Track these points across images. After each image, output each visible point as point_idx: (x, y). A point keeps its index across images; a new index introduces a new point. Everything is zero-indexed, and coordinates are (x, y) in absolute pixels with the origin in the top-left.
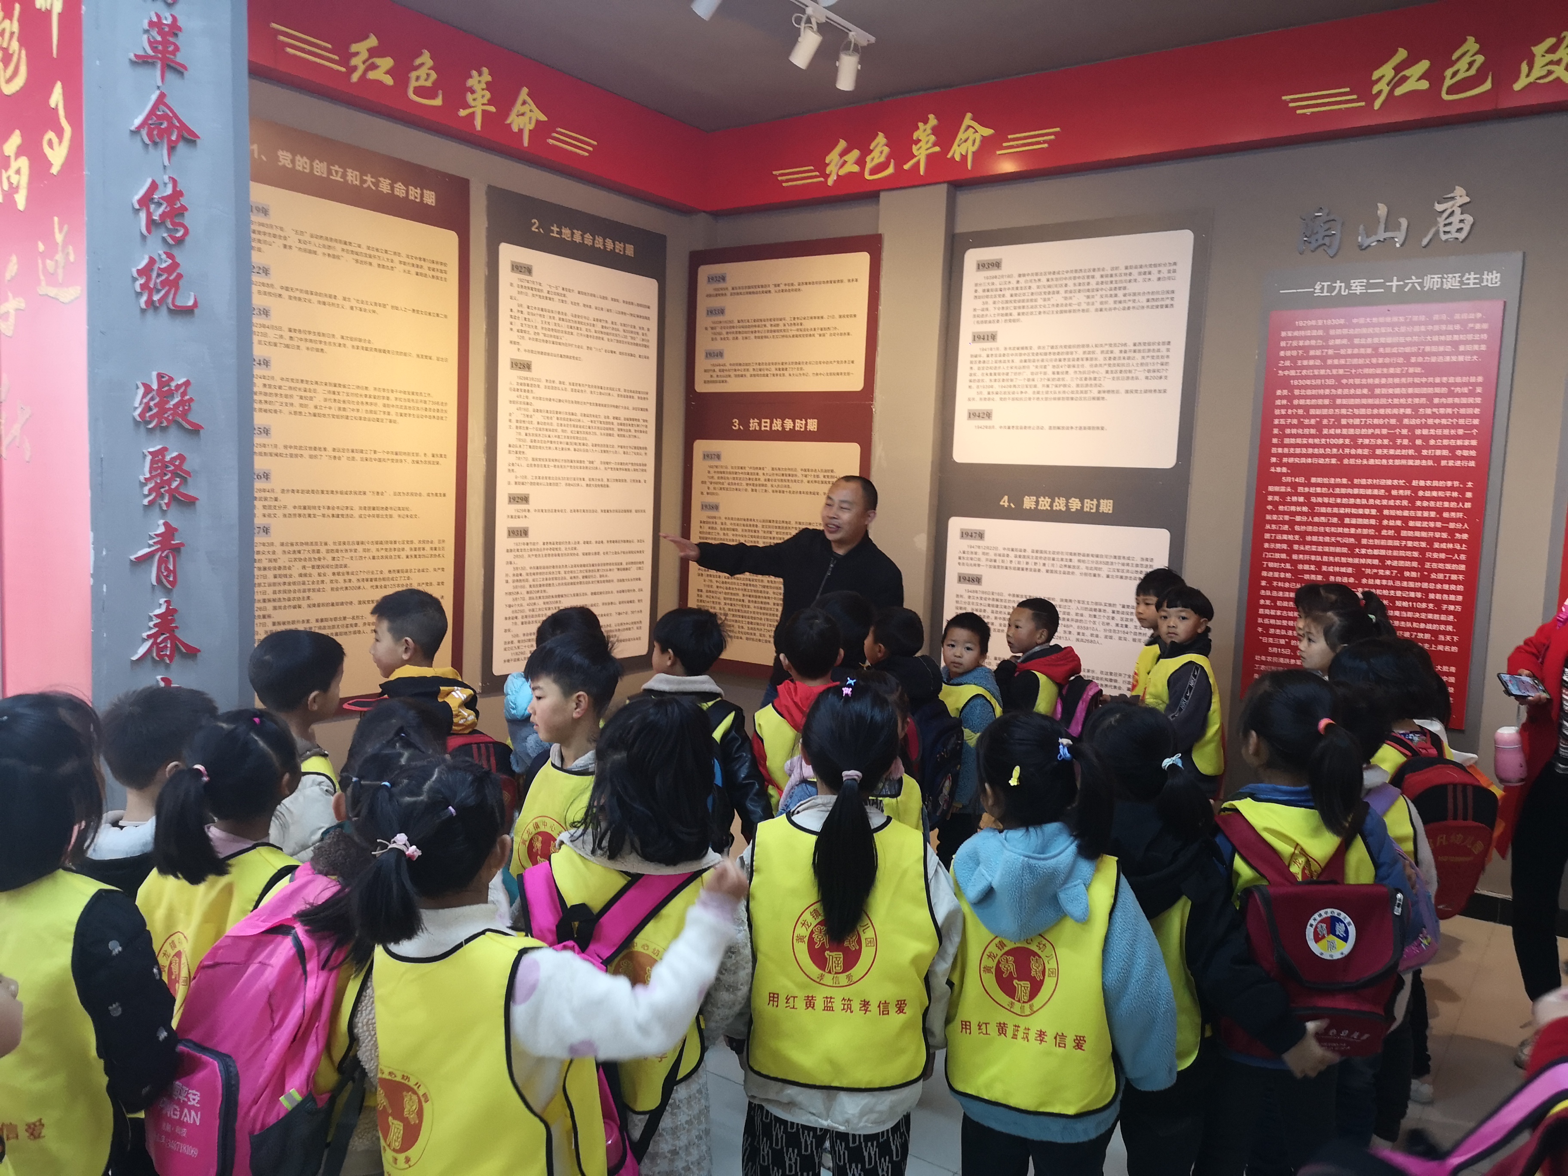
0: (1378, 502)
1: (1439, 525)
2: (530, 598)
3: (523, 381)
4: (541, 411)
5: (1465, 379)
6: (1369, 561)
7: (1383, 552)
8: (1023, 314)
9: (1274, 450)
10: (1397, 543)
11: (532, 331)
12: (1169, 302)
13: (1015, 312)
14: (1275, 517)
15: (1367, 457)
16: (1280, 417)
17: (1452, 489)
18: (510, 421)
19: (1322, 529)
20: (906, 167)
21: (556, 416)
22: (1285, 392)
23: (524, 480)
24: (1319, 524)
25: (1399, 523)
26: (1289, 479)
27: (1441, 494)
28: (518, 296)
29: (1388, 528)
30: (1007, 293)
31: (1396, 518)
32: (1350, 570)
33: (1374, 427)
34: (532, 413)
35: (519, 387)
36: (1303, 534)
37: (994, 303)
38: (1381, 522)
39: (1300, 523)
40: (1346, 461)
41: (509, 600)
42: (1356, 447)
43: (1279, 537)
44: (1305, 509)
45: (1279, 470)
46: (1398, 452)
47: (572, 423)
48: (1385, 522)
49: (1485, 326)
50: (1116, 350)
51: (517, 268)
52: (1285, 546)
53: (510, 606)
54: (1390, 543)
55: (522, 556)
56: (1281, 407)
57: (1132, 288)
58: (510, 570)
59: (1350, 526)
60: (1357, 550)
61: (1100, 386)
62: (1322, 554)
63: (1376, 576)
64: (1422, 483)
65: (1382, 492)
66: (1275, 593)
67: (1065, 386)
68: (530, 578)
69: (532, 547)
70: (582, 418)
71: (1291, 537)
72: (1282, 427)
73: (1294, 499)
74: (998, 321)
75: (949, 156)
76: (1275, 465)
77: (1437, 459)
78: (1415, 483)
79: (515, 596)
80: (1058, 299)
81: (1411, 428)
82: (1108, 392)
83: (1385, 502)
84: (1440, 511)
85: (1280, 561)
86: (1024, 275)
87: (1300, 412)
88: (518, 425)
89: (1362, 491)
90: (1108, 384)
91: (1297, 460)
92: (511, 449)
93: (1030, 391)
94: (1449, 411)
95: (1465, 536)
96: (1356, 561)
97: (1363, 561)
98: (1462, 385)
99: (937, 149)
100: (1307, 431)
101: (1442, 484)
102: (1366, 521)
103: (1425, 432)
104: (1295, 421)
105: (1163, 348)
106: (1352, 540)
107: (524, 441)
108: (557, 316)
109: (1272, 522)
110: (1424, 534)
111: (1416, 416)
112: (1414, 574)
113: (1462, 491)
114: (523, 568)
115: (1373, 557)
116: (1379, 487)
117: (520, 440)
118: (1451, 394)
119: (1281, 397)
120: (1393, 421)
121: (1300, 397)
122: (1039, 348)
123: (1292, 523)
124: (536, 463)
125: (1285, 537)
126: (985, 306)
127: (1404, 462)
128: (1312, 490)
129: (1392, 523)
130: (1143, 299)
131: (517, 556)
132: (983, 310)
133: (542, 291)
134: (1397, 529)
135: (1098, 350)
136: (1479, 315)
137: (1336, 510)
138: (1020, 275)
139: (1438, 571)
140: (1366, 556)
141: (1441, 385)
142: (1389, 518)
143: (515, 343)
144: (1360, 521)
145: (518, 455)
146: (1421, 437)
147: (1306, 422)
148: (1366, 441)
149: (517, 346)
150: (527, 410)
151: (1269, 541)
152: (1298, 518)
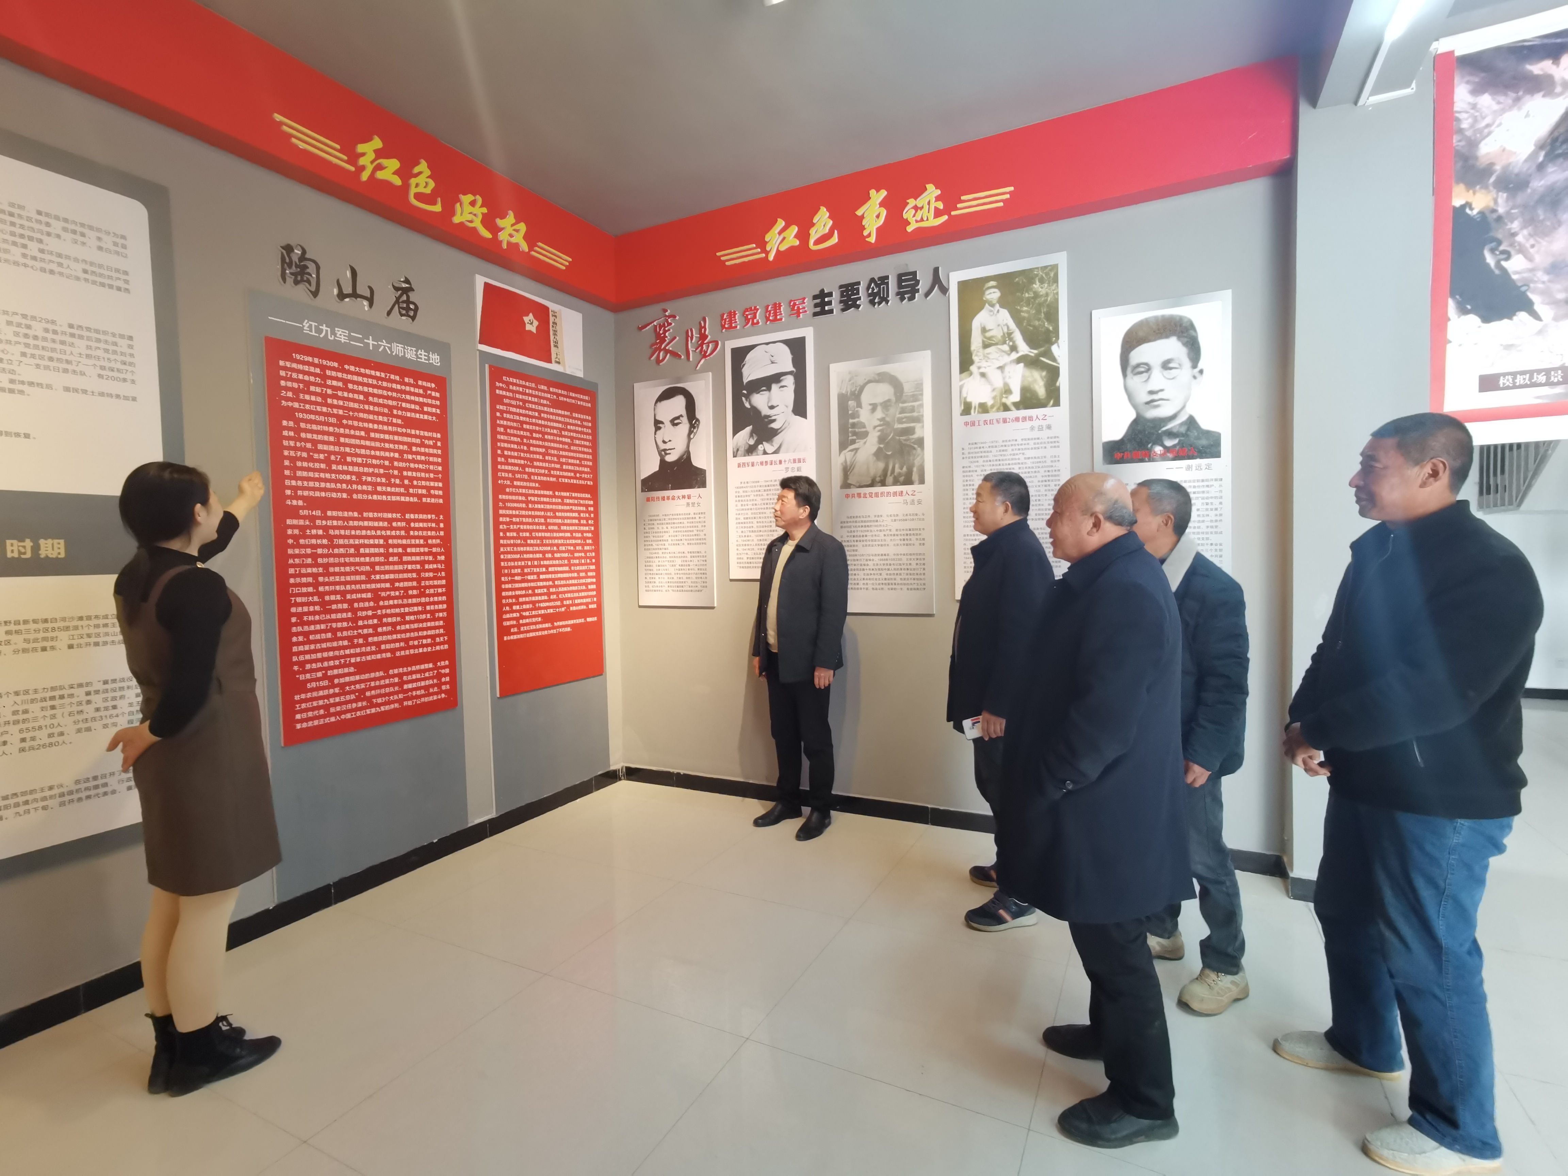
0: (383, 533)
1: (426, 550)
5: (430, 434)
6: (383, 585)
7: (392, 576)
9: (287, 482)
10: (400, 567)
12: (119, 284)
14: (297, 551)
15: (371, 493)
16: (289, 448)
17: (431, 521)
19: (342, 560)
22: (291, 424)
24: (339, 556)
25: (400, 550)
26: (305, 512)
27: (425, 525)
29: (393, 555)
31: (398, 546)
32: (369, 595)
33: (374, 466)
36: (326, 566)
38: (388, 550)
39: (323, 556)
40: (355, 496)
42: (361, 483)
43: (303, 571)
44: (325, 541)
45: (295, 502)
46: (393, 490)
48: (391, 550)
50: (36, 326)
52: (310, 580)
54: (396, 567)
56: (289, 438)
57: (52, 244)
59: (365, 555)
60: (373, 576)
61: (13, 373)
62: (345, 583)
63: (389, 598)
64: (412, 516)
65: (386, 524)
66: (306, 628)
71: (315, 570)
72: (293, 460)
73: (314, 532)
76: (291, 498)
77: (420, 497)
78: (407, 516)
81: (401, 470)
82: (31, 384)
83: (388, 533)
84: (426, 538)
85: (308, 594)
87: (309, 445)
89: (371, 524)
90: (27, 372)
91: (311, 493)
94: (423, 458)
95: (443, 558)
96: (373, 586)
97: (378, 586)
98: (429, 438)
100: (317, 465)
101: (424, 517)
102: (376, 550)
103: (410, 474)
104: (305, 455)
105: (123, 343)
106: (368, 568)
109: (294, 556)
110: (418, 558)
111: (402, 460)
112: (415, 592)
113: (437, 522)
115: (385, 581)
116: (383, 520)
118: (422, 445)
119: (289, 429)
120: (387, 463)
121: (306, 431)
123: (314, 556)
125: (309, 570)
127: (398, 498)
128: (329, 523)
129: (395, 550)
130: (80, 267)
134: (400, 555)
137: (352, 542)
139: (430, 587)
140: (380, 581)
141: (416, 436)
142: (394, 546)
144: (372, 550)
146: (407, 477)
147: (316, 456)
148: (369, 479)
151: (294, 576)
152: (320, 551)
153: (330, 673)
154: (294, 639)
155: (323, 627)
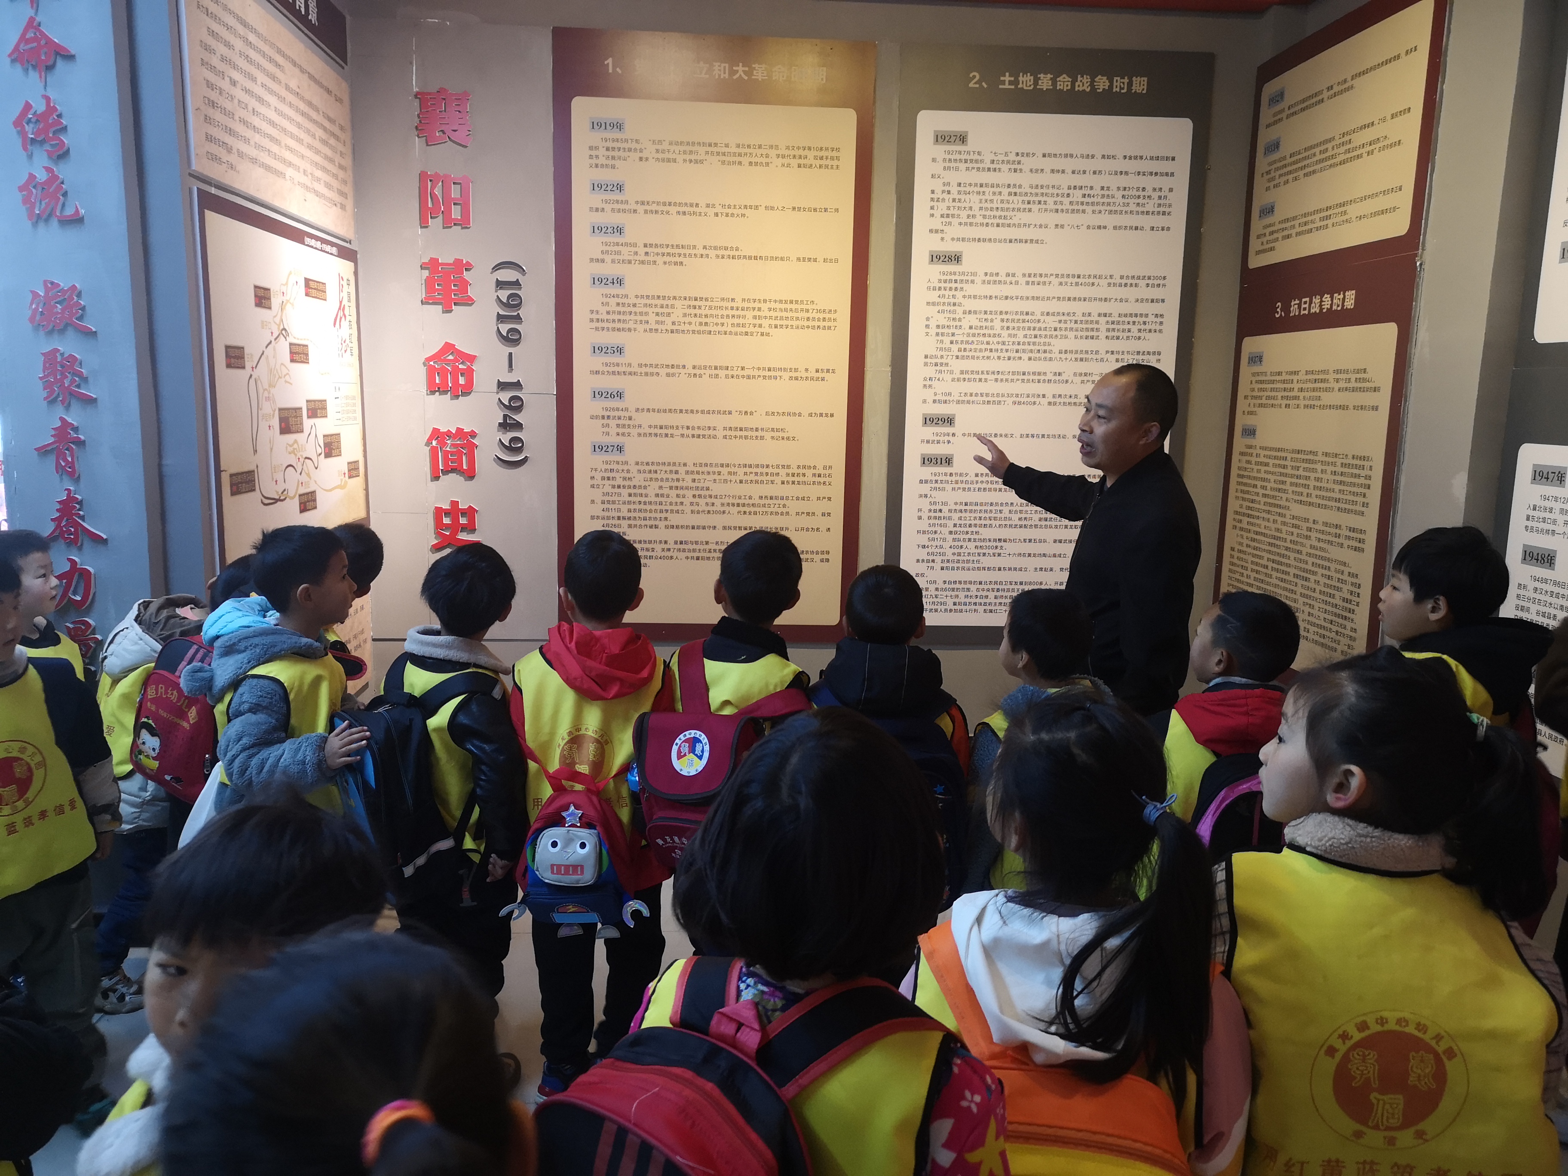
2: (954, 540)
3: (948, 277)
4: (975, 312)
11: (964, 214)
18: (927, 326)
21: (999, 317)
23: (947, 398)
28: (943, 173)
34: (962, 316)
35: (943, 285)
41: (924, 539)
47: (1026, 325)
51: (941, 138)
53: (924, 547)
55: (944, 489)
58: (925, 504)
68: (955, 516)
69: (959, 478)
70: (1042, 318)
79: (931, 536)
88: (940, 331)
92: (929, 360)
107: (949, 350)
108: (1005, 191)
114: (945, 504)
117: (941, 349)
124: (966, 376)
131: (935, 489)
133: (982, 161)
143: (937, 231)
145: (938, 368)
149: (940, 235)
150: (954, 312)
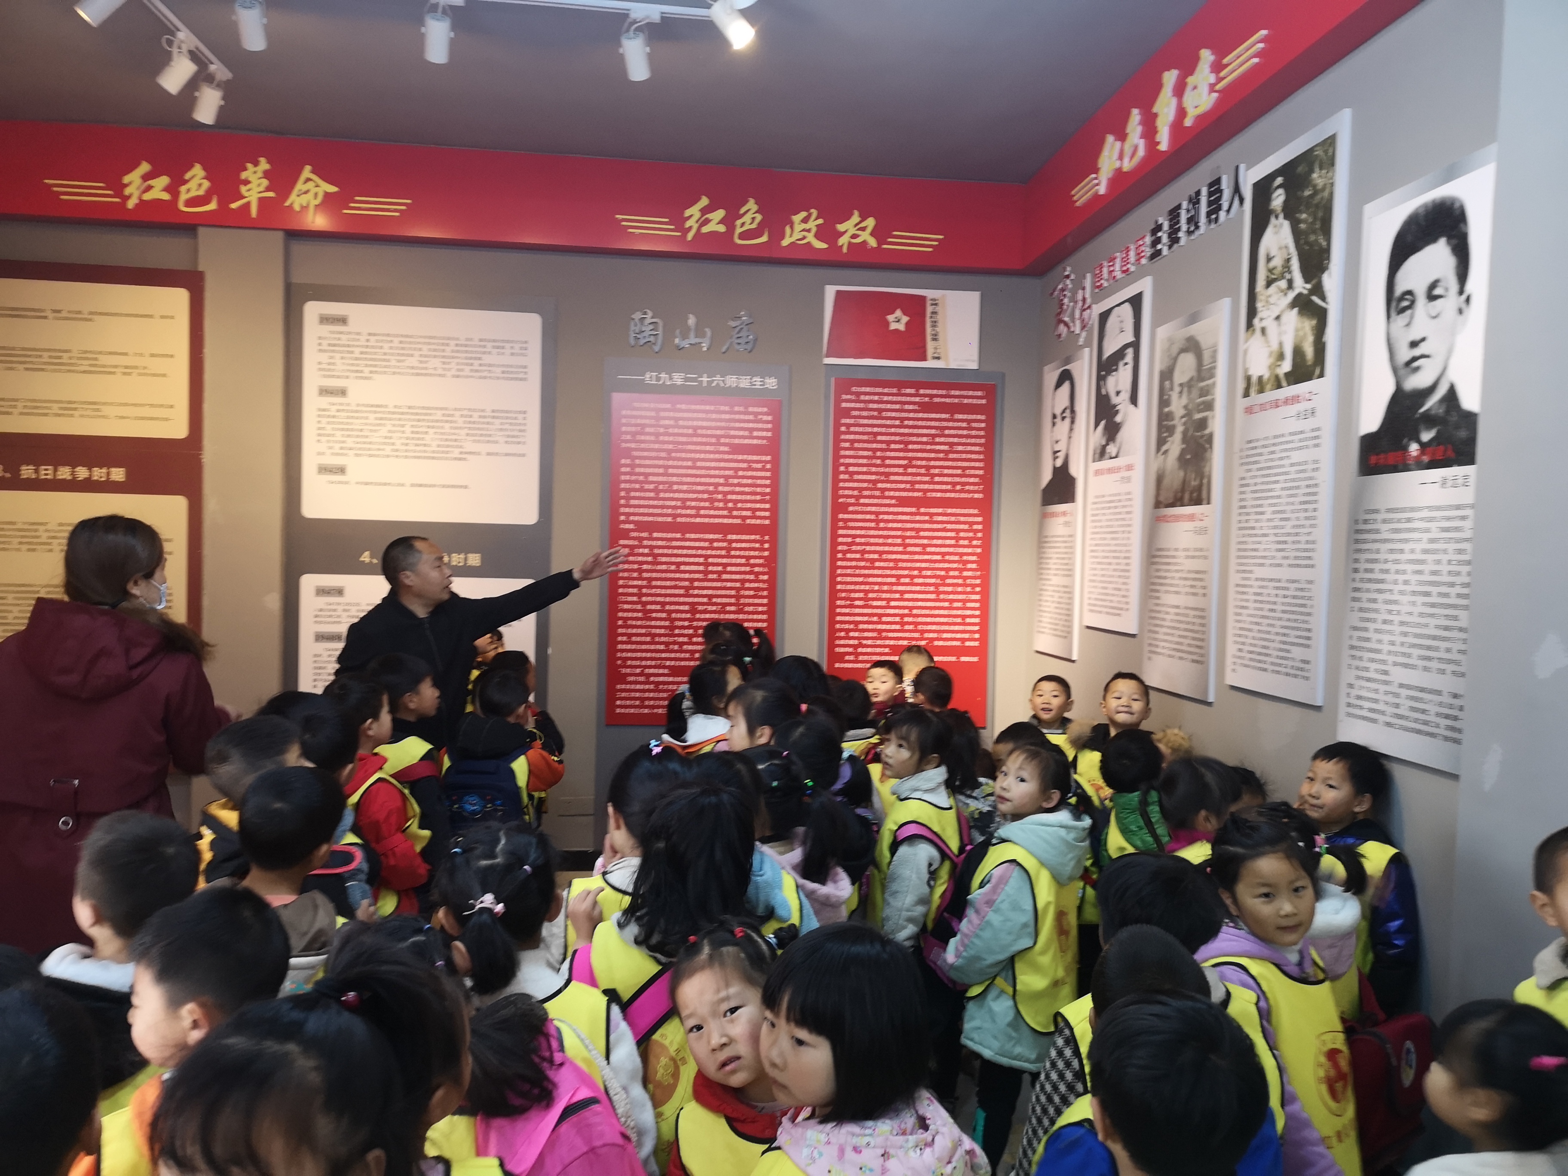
0: (704, 552)
1: (748, 569)
5: (759, 458)
6: (701, 600)
7: (710, 592)
8: (376, 372)
9: (622, 510)
10: (719, 584)
12: (521, 376)
13: (367, 370)
15: (696, 516)
16: (626, 482)
17: (755, 541)
19: (664, 575)
20: (234, 206)
22: (628, 461)
24: (661, 571)
25: (720, 568)
26: (635, 534)
27: (748, 545)
29: (713, 572)
30: (357, 350)
31: (718, 564)
32: (687, 608)
33: (698, 492)
36: (650, 580)
37: (342, 358)
38: (707, 568)
39: (647, 571)
40: (679, 520)
42: (686, 507)
43: (630, 583)
44: (650, 559)
45: (627, 526)
46: (716, 513)
48: (710, 568)
49: (770, 418)
50: (476, 415)
52: (635, 591)
54: (715, 584)
56: (626, 474)
57: (487, 359)
59: (684, 572)
60: (691, 591)
61: (461, 447)
62: (666, 595)
63: (705, 612)
64: (734, 537)
65: (707, 544)
66: (629, 631)
67: (425, 445)
71: (639, 583)
72: (628, 491)
73: (641, 551)
74: (347, 377)
75: (287, 204)
76: (624, 522)
77: (744, 518)
78: (729, 537)
80: (413, 361)
81: (725, 494)
82: (470, 453)
83: (709, 552)
84: (748, 558)
85: (632, 603)
86: (375, 335)
87: (641, 478)
89: (692, 544)
90: (469, 446)
91: (641, 518)
93: (388, 448)
94: (749, 481)
95: (766, 577)
96: (691, 600)
97: (696, 600)
98: (757, 462)
99: (271, 194)
100: (647, 494)
101: (748, 537)
102: (696, 568)
103: (734, 497)
104: (637, 486)
105: (520, 416)
106: (687, 584)
110: (738, 577)
111: (726, 484)
112: (733, 608)
113: (762, 542)
116: (705, 540)
118: (750, 469)
119: (626, 466)
120: (711, 488)
121: (640, 466)
122: (395, 407)
123: (640, 571)
125: (636, 583)
126: (332, 361)
127: (721, 520)
128: (654, 543)
129: (715, 569)
130: (499, 370)
132: (329, 364)
134: (720, 573)
135: (458, 413)
136: (765, 410)
137: (673, 559)
138: (370, 334)
139: (750, 605)
140: (698, 596)
141: (741, 461)
142: (714, 564)
144: (692, 568)
146: (731, 501)
147: (647, 486)
148: (693, 504)
151: (623, 587)
152: (645, 567)
153: (647, 671)
154: (620, 639)
155: (643, 631)
